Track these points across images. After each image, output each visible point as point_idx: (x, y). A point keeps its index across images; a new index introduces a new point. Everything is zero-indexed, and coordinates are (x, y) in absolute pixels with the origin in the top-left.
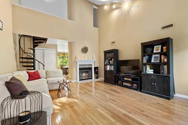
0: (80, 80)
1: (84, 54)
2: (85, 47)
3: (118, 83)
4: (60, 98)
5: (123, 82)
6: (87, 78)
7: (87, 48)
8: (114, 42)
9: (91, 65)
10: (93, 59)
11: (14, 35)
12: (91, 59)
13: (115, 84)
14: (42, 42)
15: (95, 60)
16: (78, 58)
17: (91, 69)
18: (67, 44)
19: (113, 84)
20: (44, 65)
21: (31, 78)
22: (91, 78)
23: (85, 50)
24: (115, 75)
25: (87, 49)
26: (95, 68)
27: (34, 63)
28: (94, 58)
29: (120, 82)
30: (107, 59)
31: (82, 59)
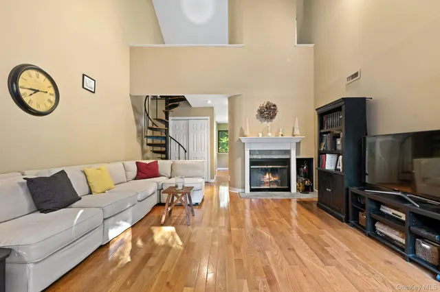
0: (252, 190)
1: (266, 124)
2: (268, 103)
3: (356, 218)
4: (162, 225)
5: (374, 221)
6: (275, 186)
7: (275, 106)
8: (356, 75)
9: (288, 152)
10: (294, 135)
11: (133, 98)
12: (290, 136)
13: (347, 222)
14: (177, 106)
15: (298, 137)
16: (247, 132)
17: (287, 162)
18: (226, 102)
19: (340, 219)
20: (186, 151)
21: (140, 174)
22: (289, 190)
23: (268, 112)
24: (347, 189)
25: (275, 110)
26: (300, 162)
27: (166, 145)
28: (297, 132)
29: (363, 217)
30: (327, 133)
31: (258, 136)
